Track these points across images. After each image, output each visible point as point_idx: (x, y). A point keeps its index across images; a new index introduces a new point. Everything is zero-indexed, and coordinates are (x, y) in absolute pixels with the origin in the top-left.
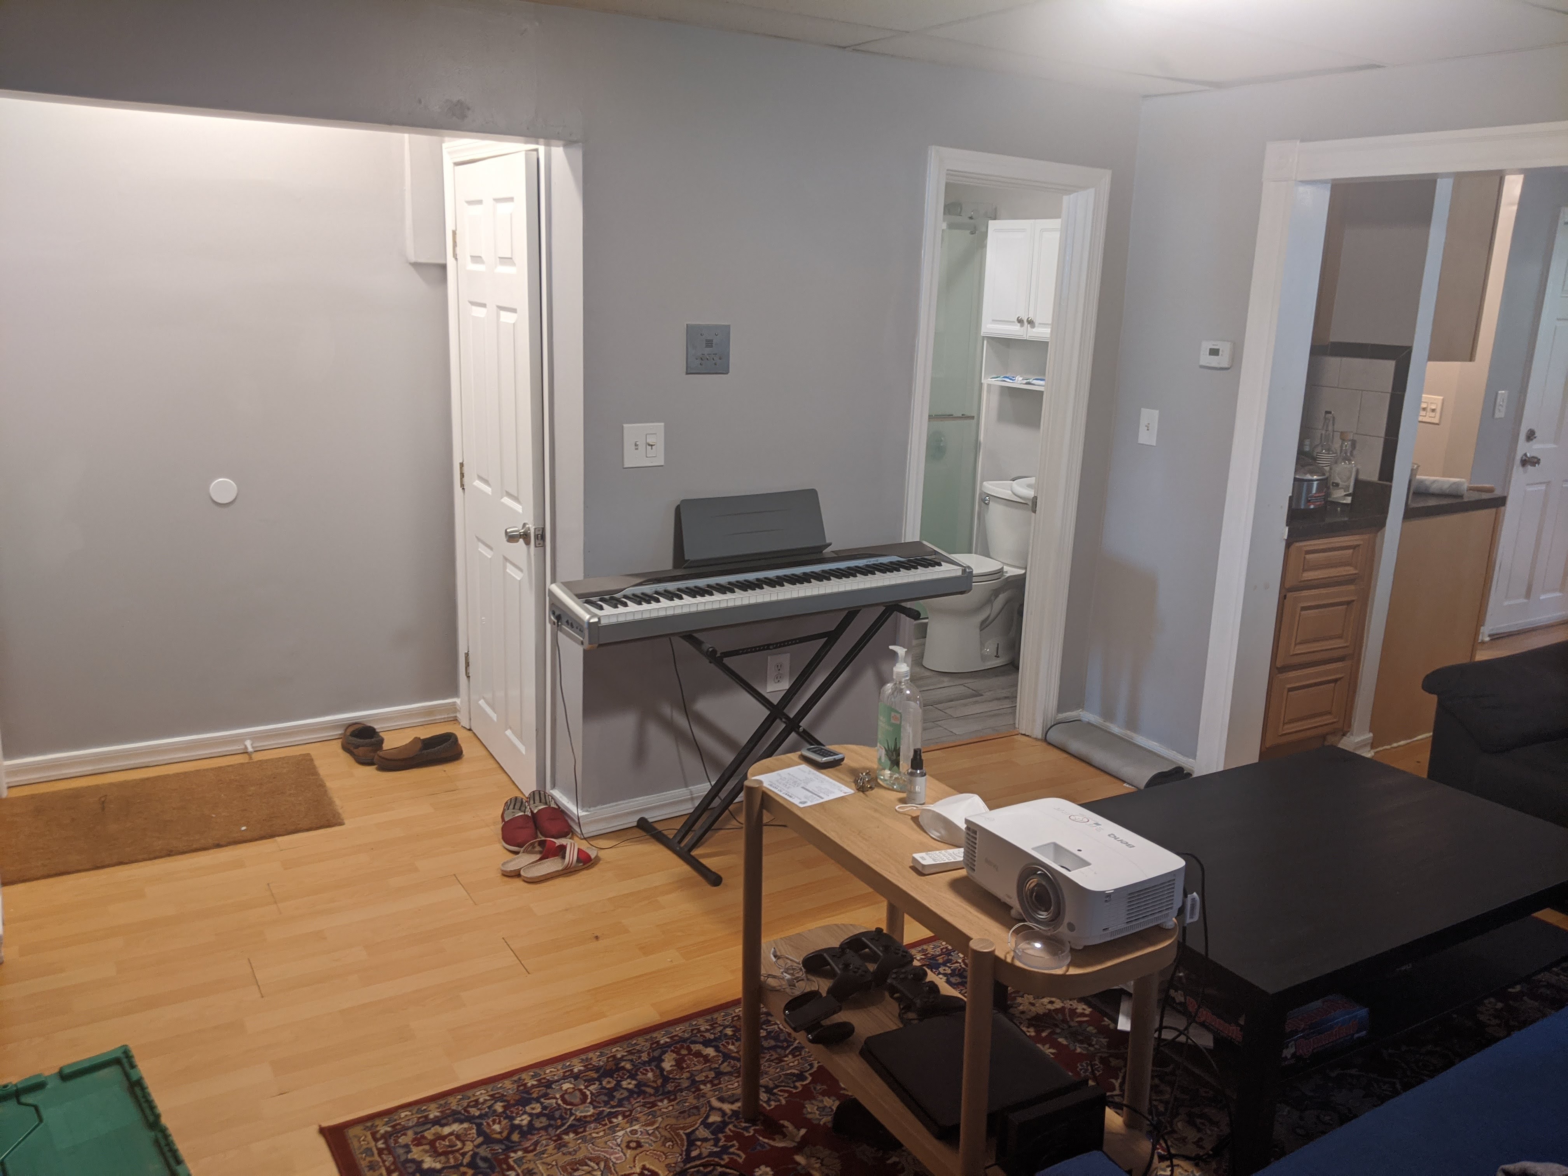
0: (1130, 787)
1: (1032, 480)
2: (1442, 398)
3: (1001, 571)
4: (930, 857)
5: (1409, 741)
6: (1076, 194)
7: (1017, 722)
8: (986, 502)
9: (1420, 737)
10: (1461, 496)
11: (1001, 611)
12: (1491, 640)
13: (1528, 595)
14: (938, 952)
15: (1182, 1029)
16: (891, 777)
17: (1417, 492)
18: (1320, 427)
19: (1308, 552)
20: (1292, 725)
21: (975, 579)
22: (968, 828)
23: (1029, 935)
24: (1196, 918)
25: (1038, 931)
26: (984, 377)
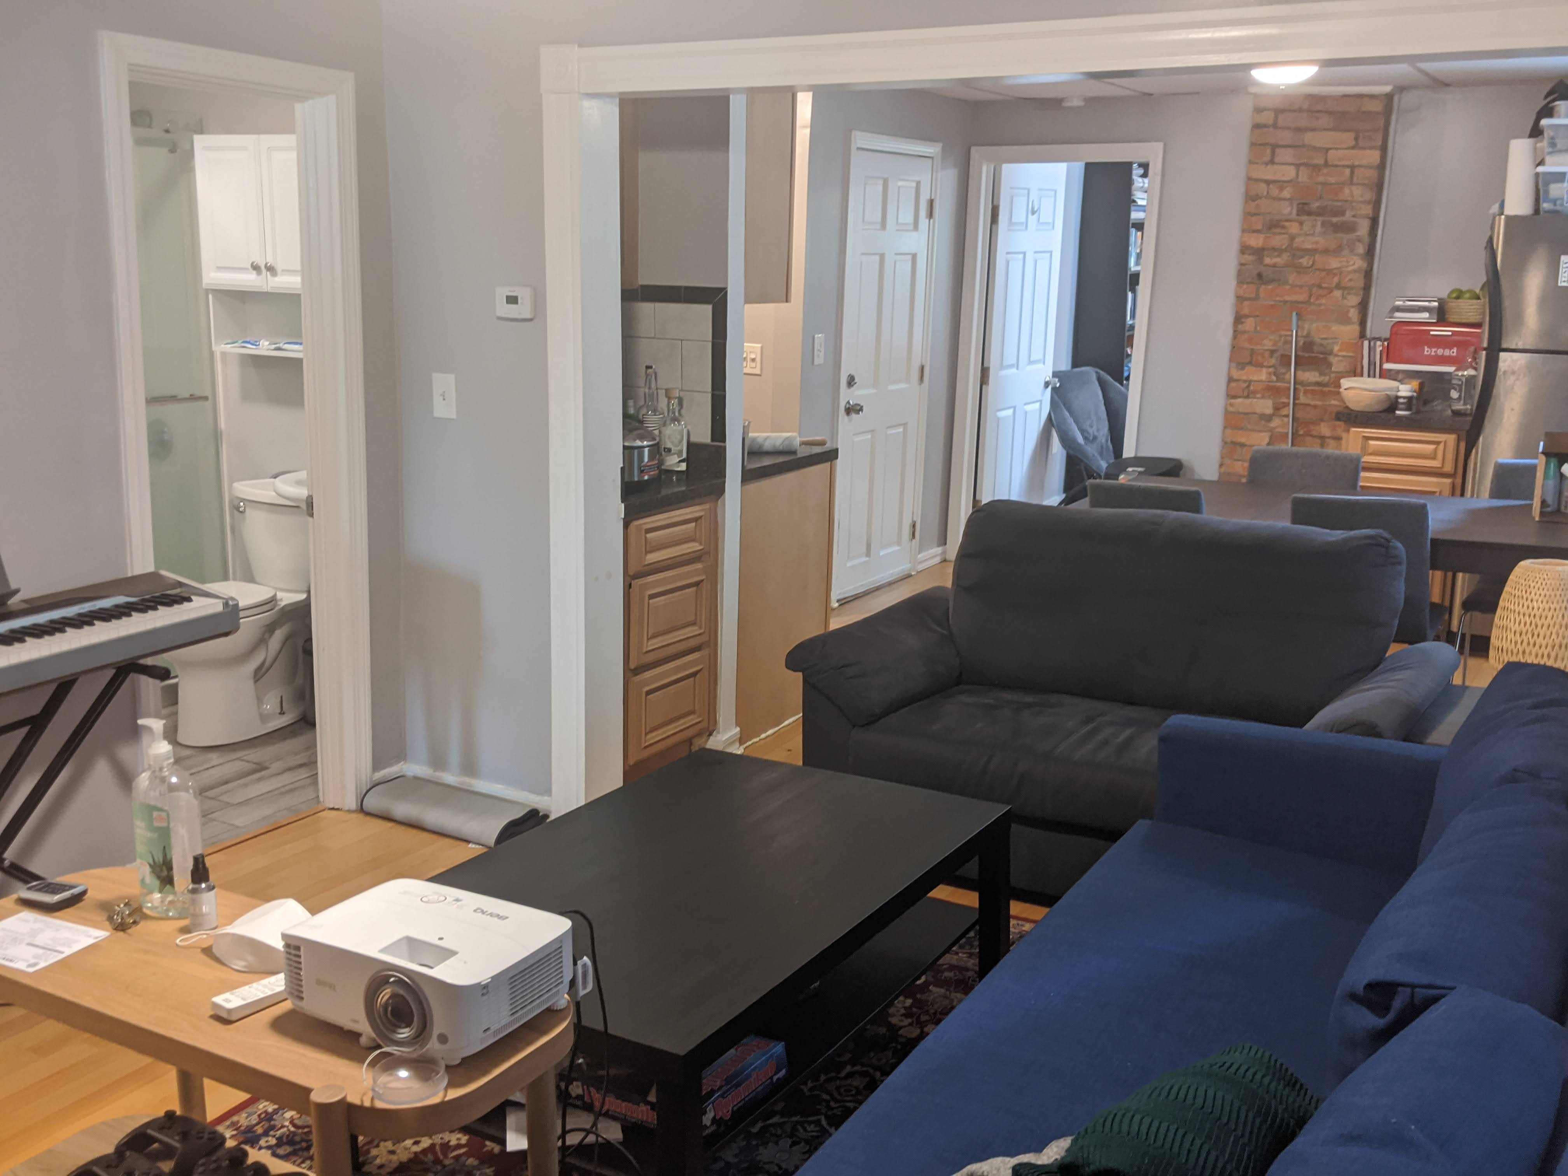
0: (477, 846)
1: (303, 475)
2: (760, 345)
3: (273, 600)
4: (237, 996)
5: (777, 729)
6: (310, 102)
7: (321, 794)
8: (241, 509)
9: (786, 723)
10: (794, 453)
11: (280, 651)
12: (840, 605)
13: (868, 553)
14: (255, 1119)
15: (588, 1126)
16: (162, 902)
17: (752, 452)
18: (643, 385)
19: (649, 531)
20: (654, 734)
21: (242, 614)
22: (287, 946)
23: (389, 1063)
24: (590, 987)
25: (400, 1056)
26: (215, 343)
